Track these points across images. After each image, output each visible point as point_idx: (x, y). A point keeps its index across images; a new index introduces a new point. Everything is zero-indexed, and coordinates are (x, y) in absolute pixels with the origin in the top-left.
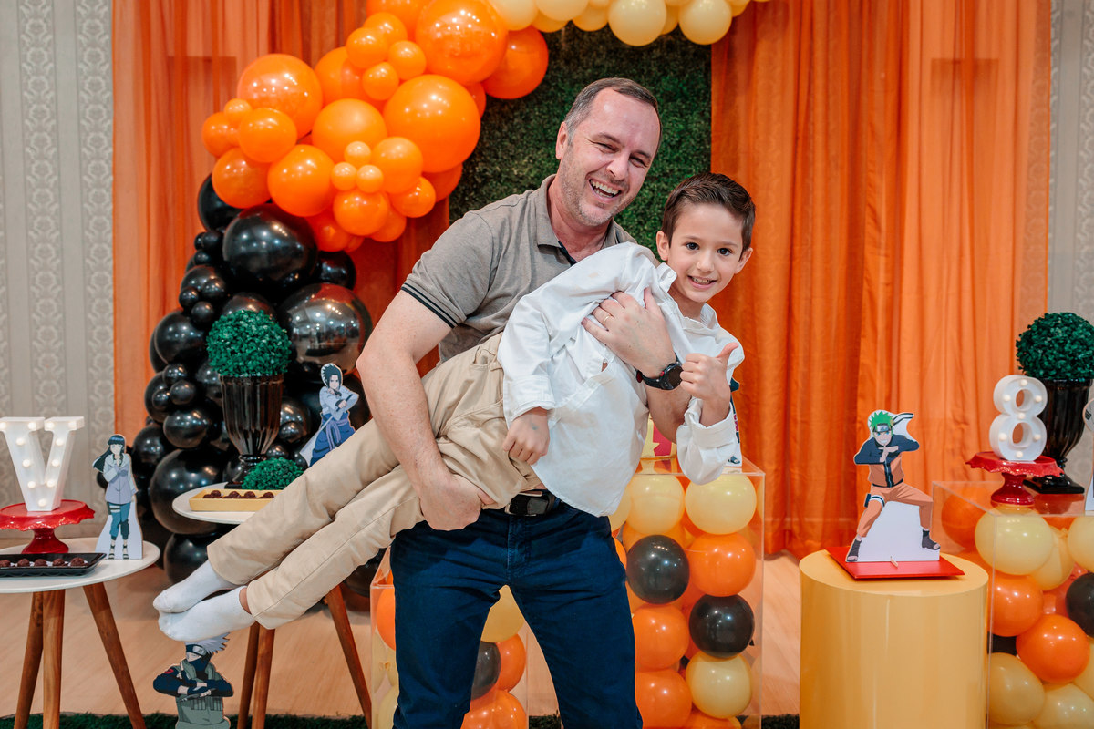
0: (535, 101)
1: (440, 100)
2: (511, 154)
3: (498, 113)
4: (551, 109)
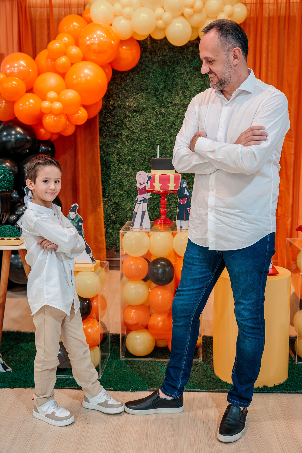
0: (136, 72)
1: (89, 72)
2: (125, 96)
3: (120, 77)
4: (143, 75)
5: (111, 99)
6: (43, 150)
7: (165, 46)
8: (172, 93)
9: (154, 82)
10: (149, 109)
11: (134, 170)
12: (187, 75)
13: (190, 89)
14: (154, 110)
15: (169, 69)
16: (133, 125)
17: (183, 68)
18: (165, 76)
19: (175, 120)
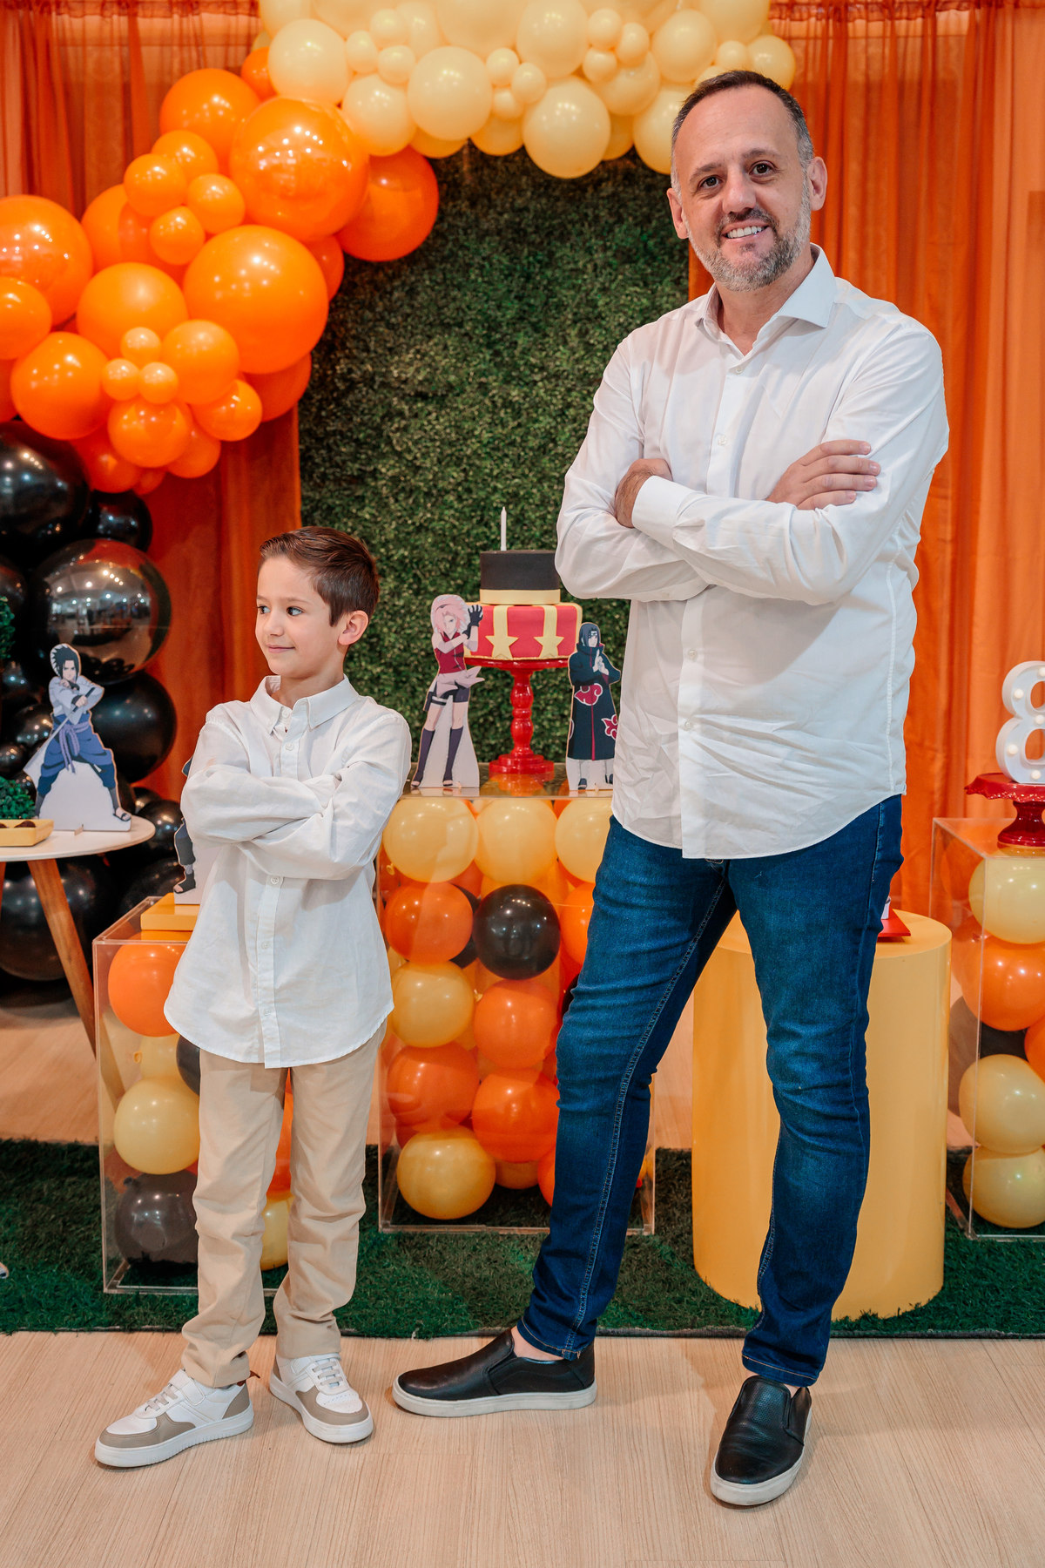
0: (424, 265)
1: (266, 263)
2: (389, 345)
3: (368, 283)
4: (449, 276)
5: (339, 355)
6: (109, 526)
7: (520, 179)
8: (545, 335)
9: (485, 298)
10: (468, 388)
11: (417, 593)
12: (597, 276)
13: (604, 323)
14: (485, 394)
15: (535, 255)
16: (416, 443)
17: (582, 252)
18: (522, 279)
19: (555, 428)
